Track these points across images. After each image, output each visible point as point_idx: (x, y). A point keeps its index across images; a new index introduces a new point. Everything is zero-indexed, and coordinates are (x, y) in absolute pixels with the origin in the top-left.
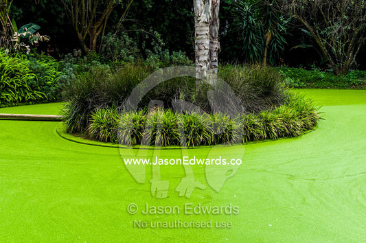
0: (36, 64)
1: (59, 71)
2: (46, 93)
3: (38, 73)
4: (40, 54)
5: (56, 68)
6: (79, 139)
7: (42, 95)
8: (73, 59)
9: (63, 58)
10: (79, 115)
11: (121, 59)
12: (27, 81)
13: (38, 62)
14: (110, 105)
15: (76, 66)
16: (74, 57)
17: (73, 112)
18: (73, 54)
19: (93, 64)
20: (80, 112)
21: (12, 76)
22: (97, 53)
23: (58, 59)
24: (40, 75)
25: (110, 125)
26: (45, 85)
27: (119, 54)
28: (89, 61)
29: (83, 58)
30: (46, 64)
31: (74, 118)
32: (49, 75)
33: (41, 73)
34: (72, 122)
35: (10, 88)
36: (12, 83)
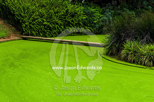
0: (88, 9)
1: (102, 14)
2: (93, 28)
3: (88, 15)
4: (90, 3)
5: (100, 12)
6: (114, 60)
7: (90, 30)
8: (111, 7)
9: (105, 6)
10: (115, 44)
11: (142, 8)
12: (82, 20)
13: (89, 8)
14: (136, 38)
15: (113, 11)
16: (112, 6)
17: (111, 42)
18: (111, 4)
19: (123, 11)
20: (116, 42)
21: (73, 16)
22: (127, 3)
23: (102, 7)
24: (90, 17)
25: (135, 52)
26: (92, 23)
27: (141, 5)
28: (121, 9)
29: (118, 6)
30: (94, 10)
31: (112, 45)
32: (95, 17)
33: (90, 15)
34: (110, 48)
35: (71, 24)
36: (72, 21)
